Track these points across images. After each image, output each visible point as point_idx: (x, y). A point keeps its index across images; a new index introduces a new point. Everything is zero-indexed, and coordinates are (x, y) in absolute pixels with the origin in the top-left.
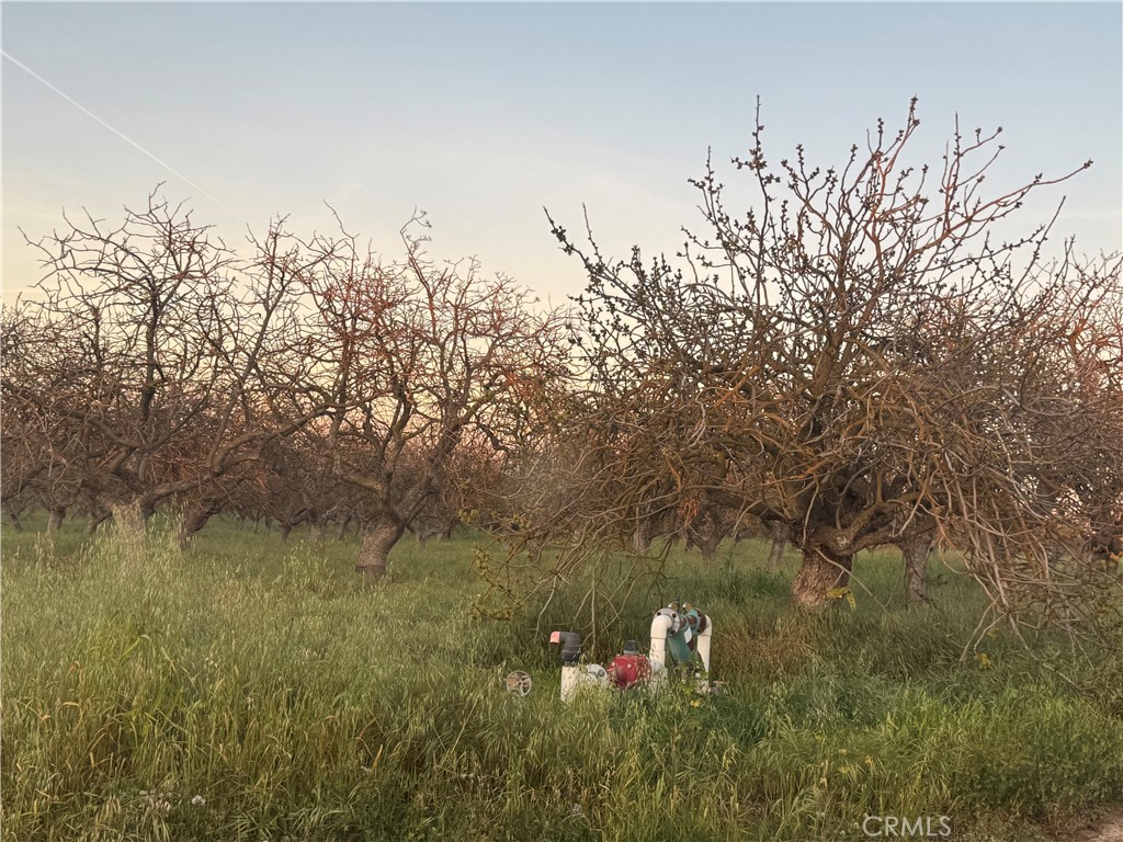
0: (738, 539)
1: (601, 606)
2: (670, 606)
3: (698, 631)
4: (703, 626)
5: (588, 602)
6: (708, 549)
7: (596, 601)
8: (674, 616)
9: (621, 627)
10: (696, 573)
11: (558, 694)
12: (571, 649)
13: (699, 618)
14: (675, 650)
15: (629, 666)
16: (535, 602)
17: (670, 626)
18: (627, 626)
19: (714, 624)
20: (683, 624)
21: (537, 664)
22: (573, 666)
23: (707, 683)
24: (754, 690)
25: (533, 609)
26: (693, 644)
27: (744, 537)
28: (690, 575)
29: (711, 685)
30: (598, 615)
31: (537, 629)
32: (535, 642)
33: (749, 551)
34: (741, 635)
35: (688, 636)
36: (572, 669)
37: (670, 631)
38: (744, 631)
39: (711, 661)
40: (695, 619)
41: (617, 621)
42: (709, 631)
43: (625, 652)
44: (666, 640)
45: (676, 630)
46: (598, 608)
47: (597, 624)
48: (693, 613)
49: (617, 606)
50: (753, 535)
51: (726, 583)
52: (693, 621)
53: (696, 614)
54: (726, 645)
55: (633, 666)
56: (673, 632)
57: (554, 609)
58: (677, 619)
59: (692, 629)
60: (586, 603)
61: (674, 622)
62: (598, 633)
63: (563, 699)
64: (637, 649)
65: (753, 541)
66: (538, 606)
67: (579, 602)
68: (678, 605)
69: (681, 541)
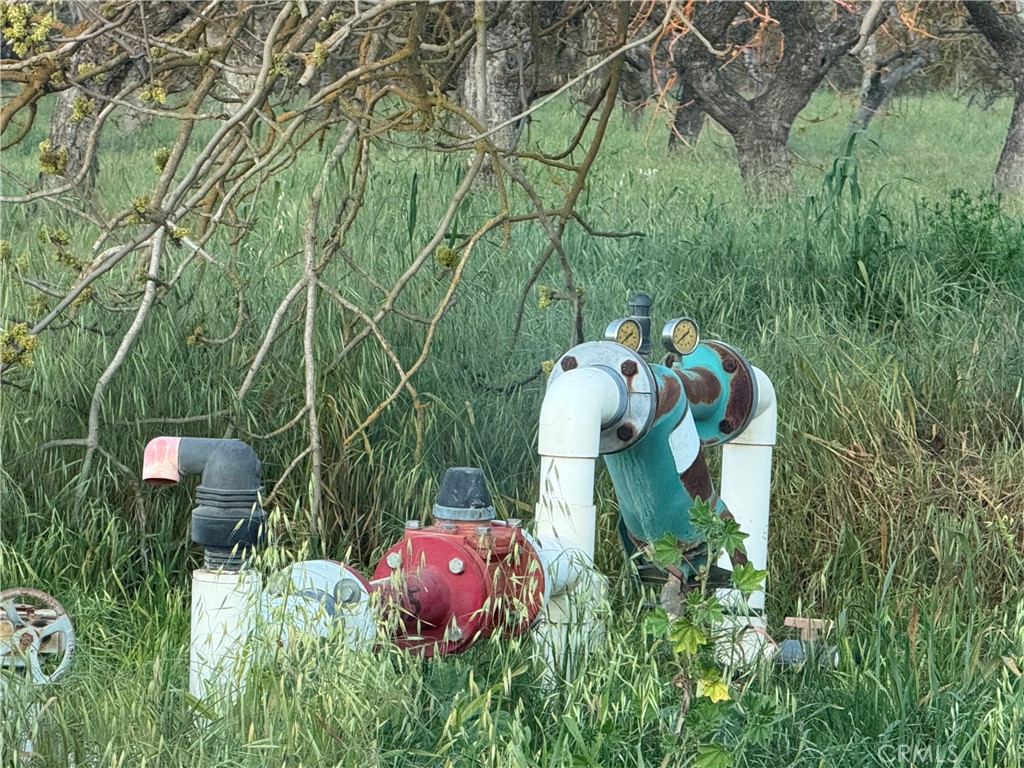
0: (876, 94)
1: (342, 345)
2: (611, 332)
3: (725, 427)
4: (743, 406)
5: (291, 329)
6: (759, 131)
7: (320, 326)
8: (630, 370)
9: (420, 425)
10: (712, 218)
11: (178, 675)
12: (227, 502)
13: (725, 380)
14: (634, 503)
15: (456, 566)
16: (80, 338)
17: (613, 409)
18: (443, 419)
19: (785, 403)
20: (663, 403)
21: (93, 577)
22: (234, 566)
23: (760, 623)
24: (943, 645)
25: (69, 362)
26: (703, 478)
27: (900, 88)
28: (691, 227)
29: (778, 634)
30: (330, 380)
31: (91, 440)
32: (81, 490)
33: (921, 141)
34: (891, 441)
35: (684, 445)
36: (231, 578)
37: (615, 430)
38: (904, 428)
39: (775, 544)
40: (711, 381)
41: (404, 401)
42: (764, 426)
43: (440, 511)
44: (600, 465)
45: (639, 425)
46: (329, 355)
47: (325, 416)
48: (701, 357)
49: (405, 342)
50: (937, 79)
51: (832, 254)
52: (703, 389)
53: (714, 364)
54: (832, 483)
55: (469, 562)
56: (625, 432)
57: (154, 361)
58: (641, 381)
59: (699, 420)
60: (280, 335)
61: (627, 392)
62: (330, 448)
63: (197, 691)
64: (486, 501)
65: (939, 106)
66: (90, 352)
67: (252, 334)
68: (646, 329)
69: (652, 108)
